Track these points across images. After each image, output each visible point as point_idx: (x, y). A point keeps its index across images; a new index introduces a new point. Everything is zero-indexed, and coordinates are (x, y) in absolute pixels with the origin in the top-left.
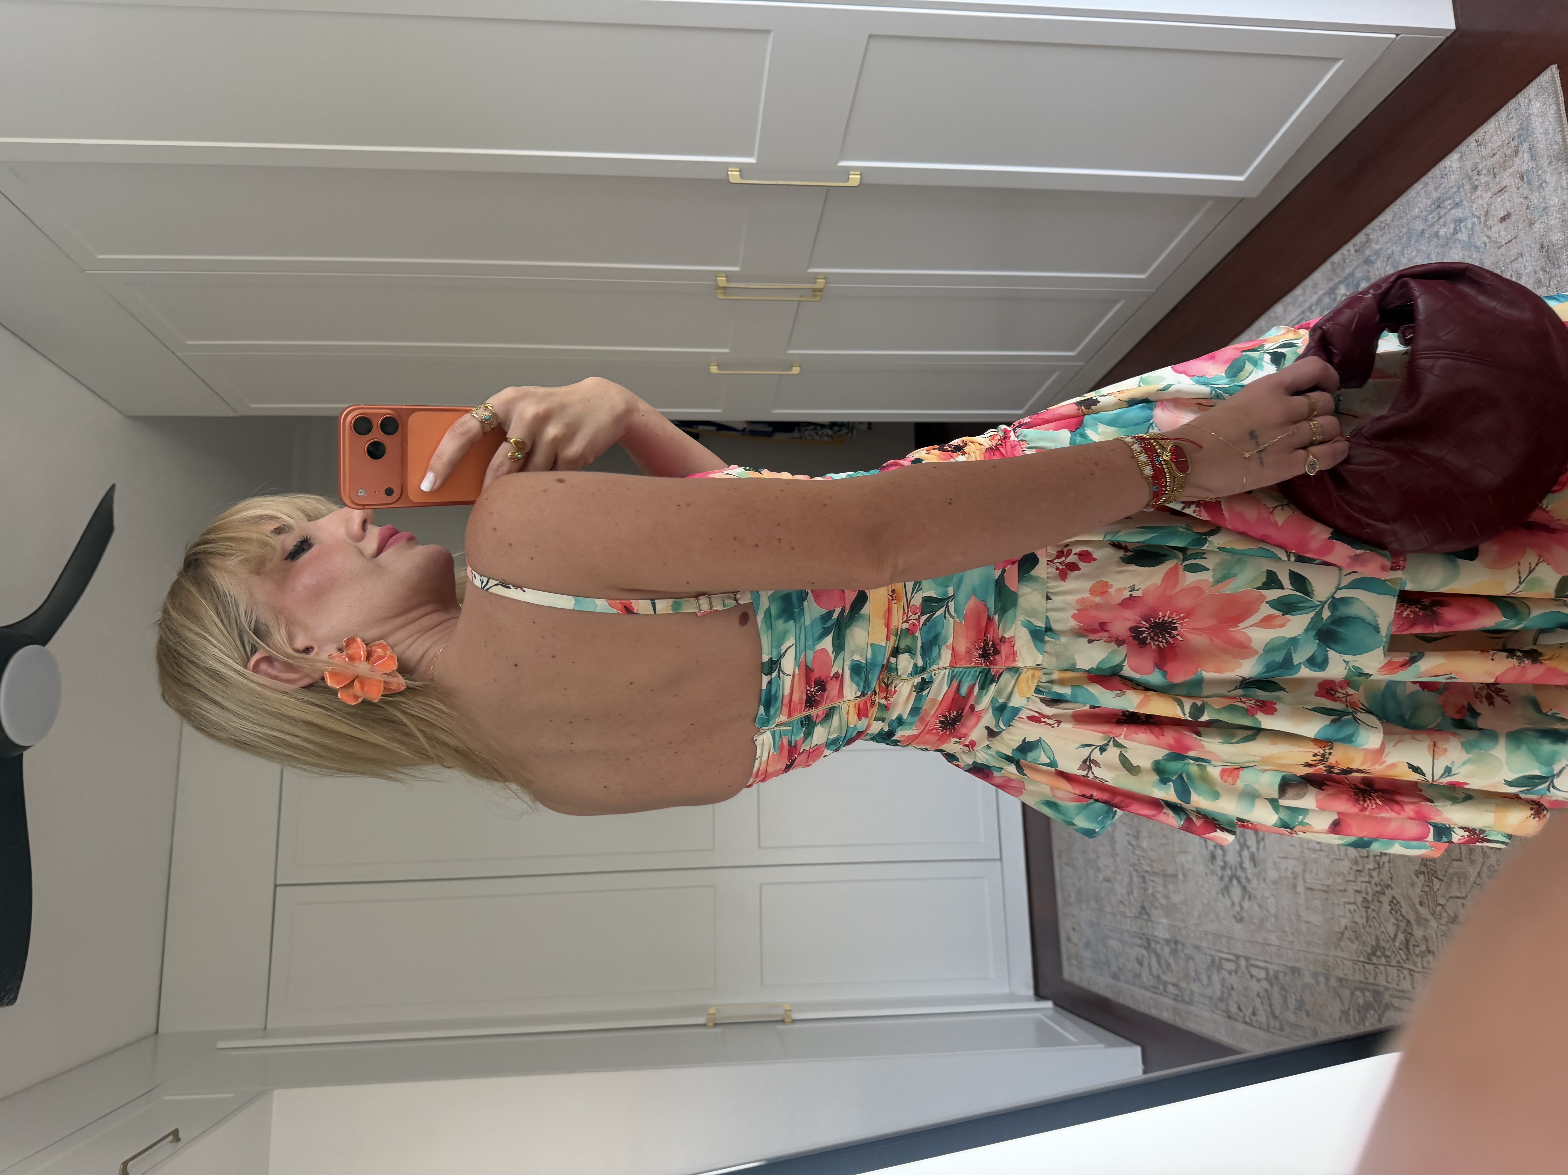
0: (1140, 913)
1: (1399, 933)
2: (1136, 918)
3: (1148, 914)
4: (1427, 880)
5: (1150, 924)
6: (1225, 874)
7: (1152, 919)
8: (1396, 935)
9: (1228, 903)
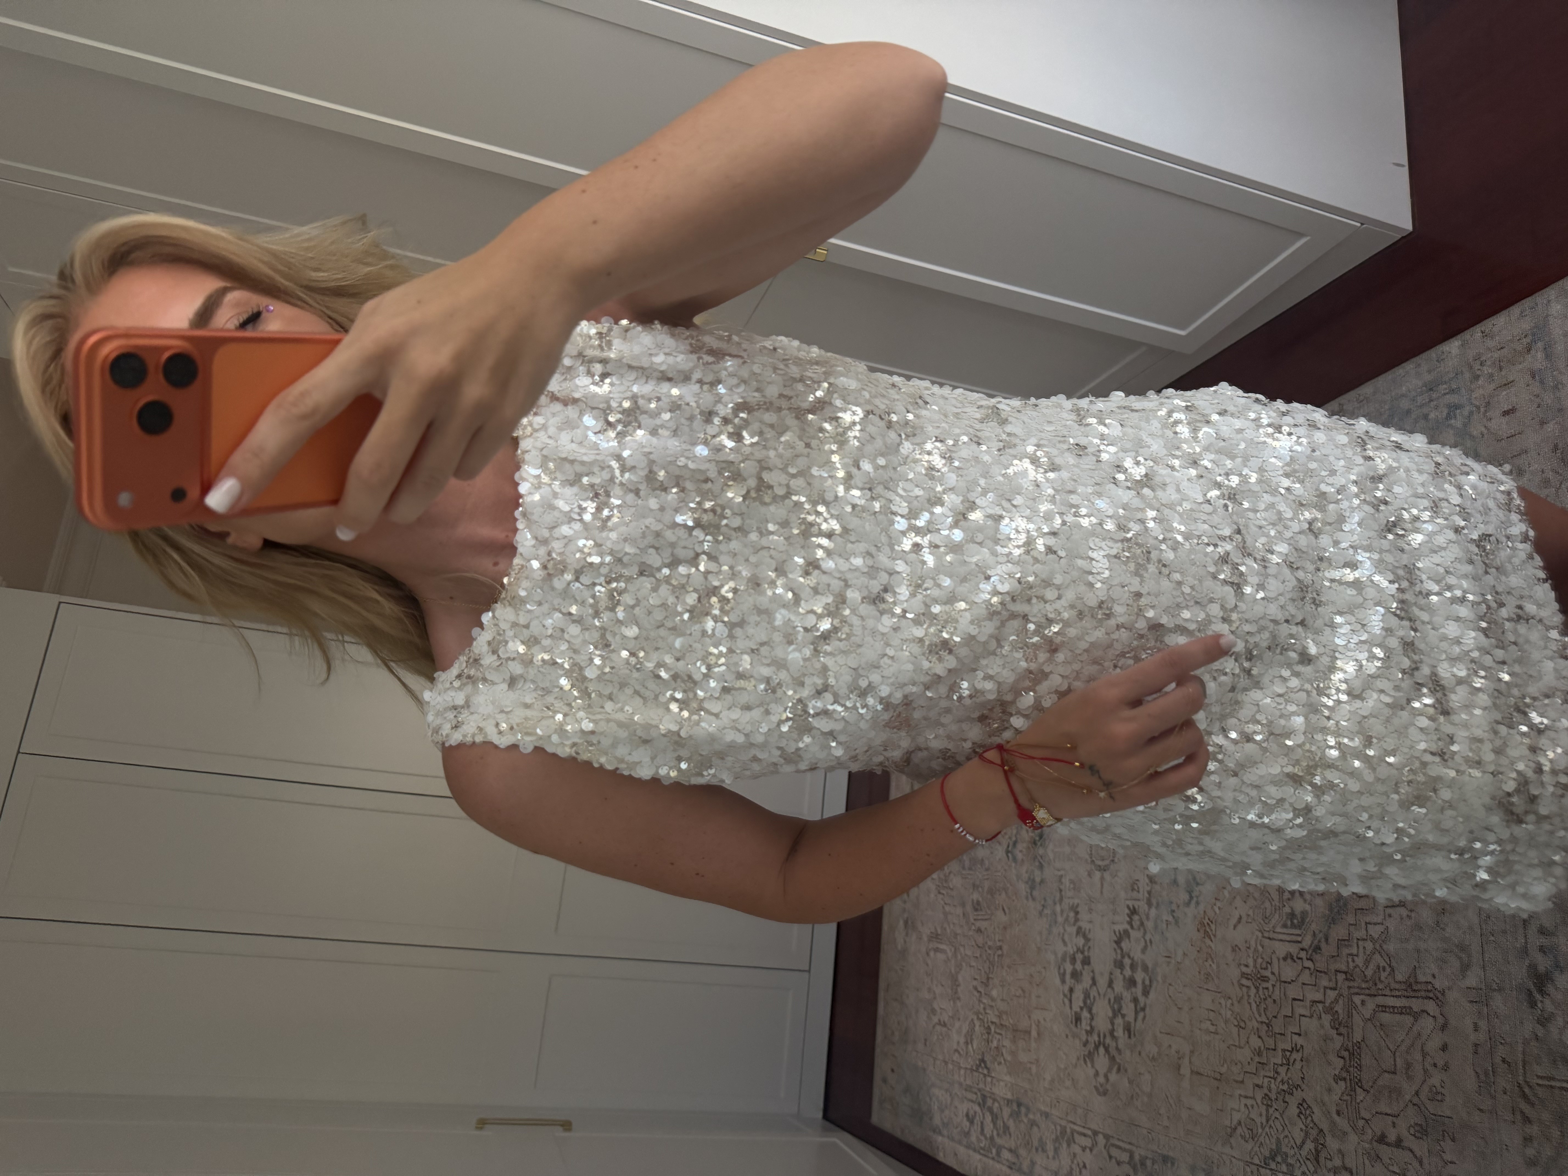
0: (978, 1066)
1: (1308, 1142)
2: (972, 1070)
3: (988, 1069)
4: (1349, 1088)
5: (989, 1079)
6: (1089, 1039)
7: (993, 1075)
8: (1303, 1143)
9: (1091, 1072)
